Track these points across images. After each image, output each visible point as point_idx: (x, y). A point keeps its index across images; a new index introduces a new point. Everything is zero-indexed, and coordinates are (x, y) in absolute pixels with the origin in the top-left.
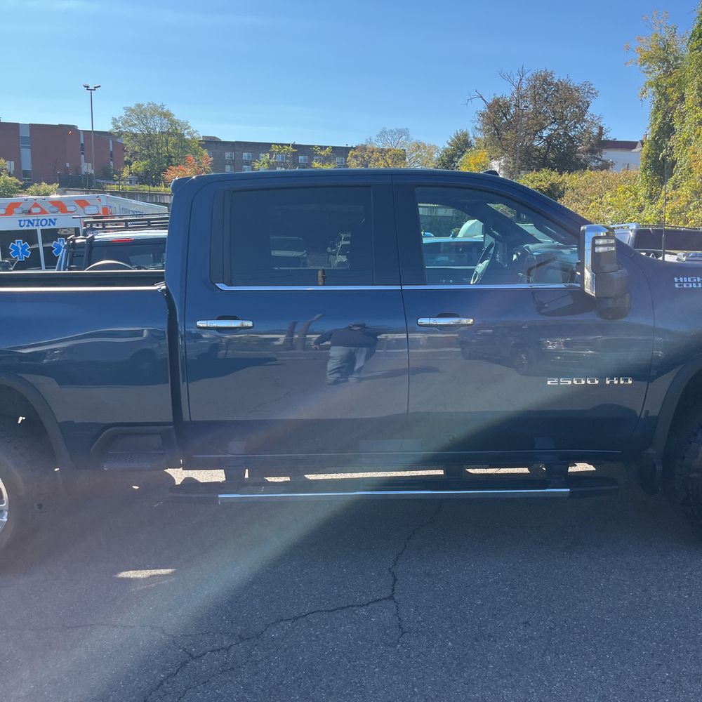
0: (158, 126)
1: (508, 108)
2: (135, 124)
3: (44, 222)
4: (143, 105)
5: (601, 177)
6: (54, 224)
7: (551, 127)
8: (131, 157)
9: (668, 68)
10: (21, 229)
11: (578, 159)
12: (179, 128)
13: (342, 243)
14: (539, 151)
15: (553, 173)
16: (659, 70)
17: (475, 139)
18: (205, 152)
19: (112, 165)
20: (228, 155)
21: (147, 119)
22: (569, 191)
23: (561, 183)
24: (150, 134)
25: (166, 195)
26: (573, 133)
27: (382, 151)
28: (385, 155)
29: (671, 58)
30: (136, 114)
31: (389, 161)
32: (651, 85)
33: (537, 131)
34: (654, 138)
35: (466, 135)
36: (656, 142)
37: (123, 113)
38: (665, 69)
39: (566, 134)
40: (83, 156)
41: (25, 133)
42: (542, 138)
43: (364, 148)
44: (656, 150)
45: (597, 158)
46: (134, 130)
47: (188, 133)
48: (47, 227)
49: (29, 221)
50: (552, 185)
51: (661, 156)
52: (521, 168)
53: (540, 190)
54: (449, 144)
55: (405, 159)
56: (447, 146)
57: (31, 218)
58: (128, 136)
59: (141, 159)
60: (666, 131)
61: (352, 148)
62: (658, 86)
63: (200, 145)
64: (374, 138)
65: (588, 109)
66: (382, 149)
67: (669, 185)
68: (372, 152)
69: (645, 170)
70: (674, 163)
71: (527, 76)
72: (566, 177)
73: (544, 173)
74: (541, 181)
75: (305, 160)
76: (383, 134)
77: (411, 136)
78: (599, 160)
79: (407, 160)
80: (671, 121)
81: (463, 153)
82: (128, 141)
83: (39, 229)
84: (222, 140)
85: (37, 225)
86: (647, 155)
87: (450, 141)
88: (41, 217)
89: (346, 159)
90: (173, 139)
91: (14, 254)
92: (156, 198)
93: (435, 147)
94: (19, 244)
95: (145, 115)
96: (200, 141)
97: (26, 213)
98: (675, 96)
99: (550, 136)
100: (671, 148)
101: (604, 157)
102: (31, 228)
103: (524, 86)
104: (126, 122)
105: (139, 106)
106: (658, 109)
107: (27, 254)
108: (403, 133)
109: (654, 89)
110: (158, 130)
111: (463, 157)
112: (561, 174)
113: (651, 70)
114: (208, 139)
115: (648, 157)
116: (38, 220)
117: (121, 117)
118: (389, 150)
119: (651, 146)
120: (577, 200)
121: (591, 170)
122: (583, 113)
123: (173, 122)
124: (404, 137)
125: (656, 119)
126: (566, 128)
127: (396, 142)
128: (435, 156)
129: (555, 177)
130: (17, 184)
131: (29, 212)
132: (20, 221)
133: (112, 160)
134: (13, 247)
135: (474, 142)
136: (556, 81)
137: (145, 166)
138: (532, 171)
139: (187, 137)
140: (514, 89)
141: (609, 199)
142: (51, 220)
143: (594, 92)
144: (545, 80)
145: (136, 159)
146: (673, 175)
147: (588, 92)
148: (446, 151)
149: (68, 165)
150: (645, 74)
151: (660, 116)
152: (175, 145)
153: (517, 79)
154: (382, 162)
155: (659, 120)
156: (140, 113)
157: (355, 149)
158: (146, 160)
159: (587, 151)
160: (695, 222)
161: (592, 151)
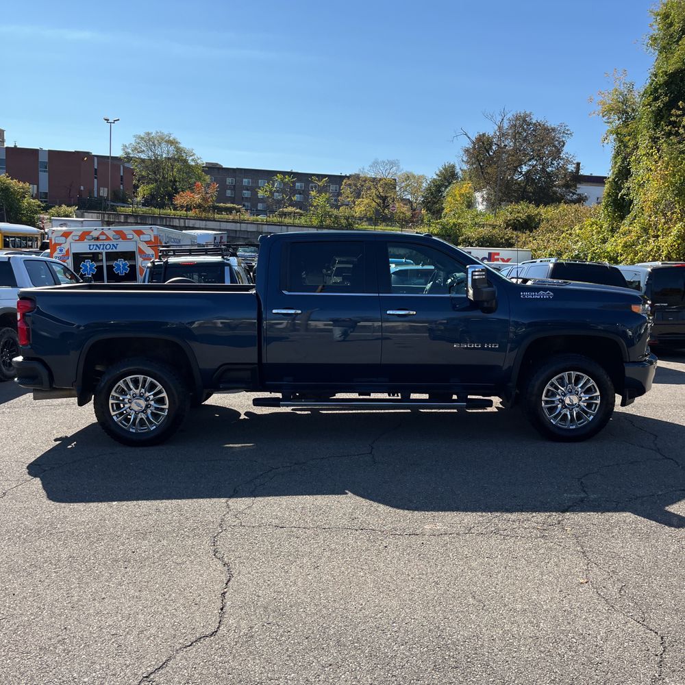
0: (165, 152)
1: (491, 144)
2: (144, 151)
3: (108, 247)
4: (151, 133)
5: (574, 210)
6: (116, 248)
7: (530, 163)
8: (139, 181)
9: (627, 118)
10: (90, 251)
11: (555, 193)
12: (184, 155)
13: (337, 266)
14: (519, 184)
15: (531, 205)
16: (619, 120)
17: (462, 170)
18: (208, 178)
19: (122, 188)
20: (229, 180)
21: (155, 146)
22: (544, 222)
23: (537, 215)
24: (156, 160)
25: (175, 218)
26: (550, 169)
27: (374, 180)
28: (377, 184)
29: (629, 110)
30: (145, 141)
31: (381, 190)
32: (611, 132)
33: (516, 167)
34: (614, 180)
35: (453, 167)
36: (616, 183)
37: (133, 141)
38: (624, 119)
39: (543, 170)
40: (96, 180)
41: (43, 159)
42: (521, 173)
43: (357, 177)
44: (615, 189)
45: (571, 192)
46: (143, 156)
47: (193, 160)
48: (110, 251)
49: (97, 245)
50: (529, 217)
51: (620, 195)
52: (501, 200)
53: (517, 220)
54: (437, 175)
55: (395, 188)
56: (435, 177)
57: (98, 243)
58: (136, 162)
59: (148, 183)
60: (624, 173)
61: (346, 176)
62: (617, 134)
63: (203, 171)
64: (367, 168)
65: (564, 148)
66: (374, 179)
67: (626, 221)
68: (365, 181)
69: (606, 206)
70: (631, 202)
71: (508, 116)
72: (542, 210)
73: (522, 206)
74: (518, 212)
75: (301, 187)
76: (375, 164)
77: (401, 167)
78: (574, 194)
79: (398, 188)
80: (628, 165)
81: (450, 183)
82: (137, 166)
83: (104, 252)
84: (224, 167)
85: (103, 249)
86: (608, 194)
87: (438, 172)
88: (106, 243)
89: (340, 187)
90: (178, 165)
91: (84, 271)
92: (166, 221)
93: (423, 177)
94: (88, 263)
95: (153, 143)
96: (203, 167)
97: (95, 240)
98: (631, 144)
99: (528, 171)
100: (629, 189)
101: (579, 191)
102: (98, 251)
103: (506, 125)
104: (136, 149)
105: (148, 134)
106: (618, 153)
107: (94, 271)
108: (393, 164)
109: (615, 136)
110: (164, 156)
111: (449, 188)
112: (538, 206)
113: (611, 120)
114: (211, 166)
115: (608, 195)
116: (104, 245)
117: (131, 144)
118: (380, 179)
119: (611, 186)
120: (551, 231)
121: (565, 203)
122: (559, 151)
123: (179, 150)
124: (394, 168)
125: (616, 163)
126: (543, 164)
127: (388, 172)
128: (424, 185)
129: (532, 210)
130: (39, 206)
131: (97, 239)
132: (90, 245)
133: (121, 184)
134: (83, 265)
135: (460, 174)
136: (534, 121)
137: (151, 189)
138: (512, 202)
139: (193, 164)
140: (496, 128)
141: (577, 231)
142: (113, 245)
143: (569, 132)
144: (525, 121)
145: (143, 183)
146: (630, 212)
147: (564, 132)
148: (434, 181)
149: (82, 188)
150: (606, 124)
151: (619, 160)
152: (179, 171)
153: (499, 119)
154: (374, 191)
155: (619, 164)
156: (149, 141)
157: (348, 177)
158: (152, 184)
159: (564, 186)
160: (643, 255)
161: (567, 186)
